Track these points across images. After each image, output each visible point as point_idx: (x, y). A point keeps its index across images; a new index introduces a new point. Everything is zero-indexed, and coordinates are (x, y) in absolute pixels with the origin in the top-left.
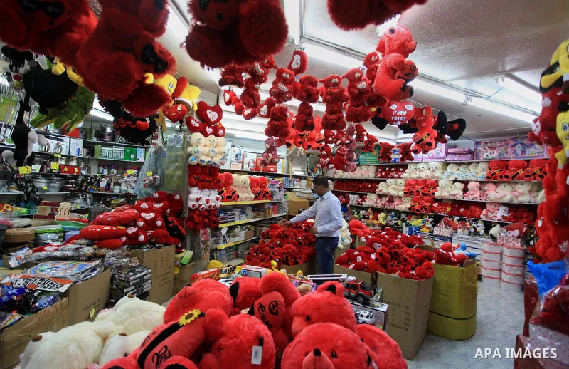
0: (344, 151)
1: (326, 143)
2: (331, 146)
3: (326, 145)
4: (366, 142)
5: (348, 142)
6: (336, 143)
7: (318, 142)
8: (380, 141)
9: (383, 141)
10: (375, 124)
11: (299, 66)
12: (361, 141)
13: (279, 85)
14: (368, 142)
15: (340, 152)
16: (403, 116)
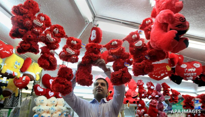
0: (155, 103)
1: (141, 98)
2: (145, 100)
3: (141, 100)
4: (171, 95)
5: (157, 96)
6: (148, 97)
7: (134, 98)
8: (182, 94)
9: (185, 94)
10: (174, 81)
11: (95, 38)
12: (168, 95)
13: (67, 49)
14: (173, 95)
15: (152, 104)
16: (193, 72)
